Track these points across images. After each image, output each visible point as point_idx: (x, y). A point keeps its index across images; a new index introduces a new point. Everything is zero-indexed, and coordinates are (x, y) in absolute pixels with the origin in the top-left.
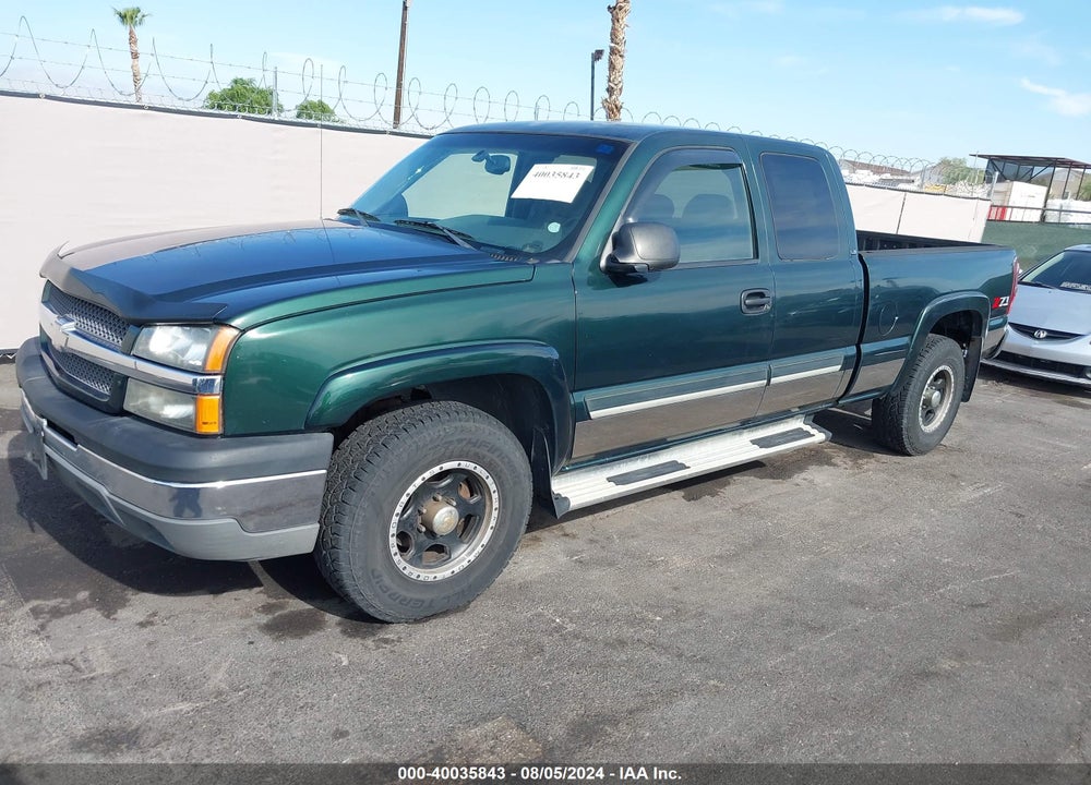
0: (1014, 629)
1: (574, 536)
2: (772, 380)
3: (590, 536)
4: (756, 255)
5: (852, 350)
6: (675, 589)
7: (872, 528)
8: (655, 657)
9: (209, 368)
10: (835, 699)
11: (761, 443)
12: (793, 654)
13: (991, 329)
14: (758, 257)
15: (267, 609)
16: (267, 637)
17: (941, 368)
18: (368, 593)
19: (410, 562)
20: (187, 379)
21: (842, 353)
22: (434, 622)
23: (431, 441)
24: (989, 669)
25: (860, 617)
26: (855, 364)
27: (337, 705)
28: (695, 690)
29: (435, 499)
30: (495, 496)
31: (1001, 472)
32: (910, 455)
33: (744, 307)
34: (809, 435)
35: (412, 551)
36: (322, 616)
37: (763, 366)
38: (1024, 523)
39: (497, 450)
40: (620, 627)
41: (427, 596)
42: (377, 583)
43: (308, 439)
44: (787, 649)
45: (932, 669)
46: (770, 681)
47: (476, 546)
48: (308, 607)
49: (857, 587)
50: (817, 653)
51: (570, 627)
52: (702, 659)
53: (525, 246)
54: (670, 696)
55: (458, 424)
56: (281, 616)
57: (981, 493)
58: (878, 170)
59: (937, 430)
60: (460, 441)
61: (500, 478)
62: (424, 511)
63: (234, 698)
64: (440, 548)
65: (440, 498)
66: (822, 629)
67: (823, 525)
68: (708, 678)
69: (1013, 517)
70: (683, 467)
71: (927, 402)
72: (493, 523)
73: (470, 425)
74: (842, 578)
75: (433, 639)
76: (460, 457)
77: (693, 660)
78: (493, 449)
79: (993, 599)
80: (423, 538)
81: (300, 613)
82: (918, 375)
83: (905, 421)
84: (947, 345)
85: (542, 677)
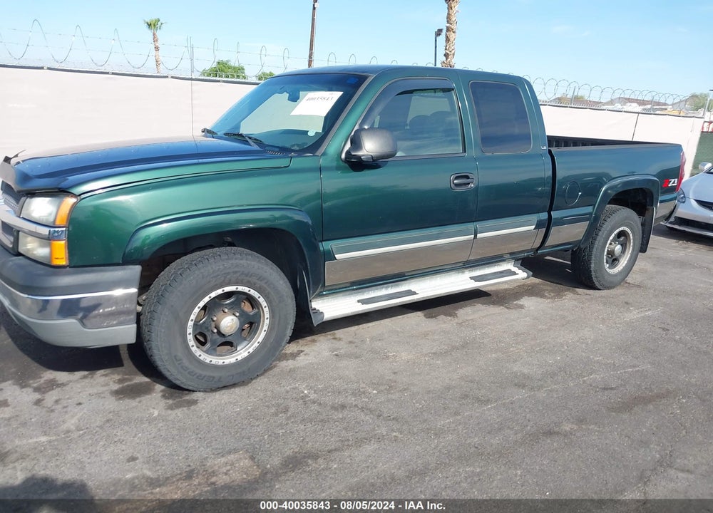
0: (629, 405)
1: (340, 339)
2: (478, 235)
3: (350, 339)
4: (465, 151)
5: (544, 216)
6: (395, 373)
7: (552, 336)
8: (362, 416)
9: (58, 223)
10: (476, 448)
11: (476, 279)
12: (459, 417)
13: (661, 202)
14: (465, 152)
15: (120, 381)
16: (114, 398)
17: (621, 229)
18: (173, 370)
19: (207, 352)
20: (45, 231)
21: (534, 218)
22: (223, 391)
23: (213, 272)
24: (598, 431)
25: (519, 395)
26: (547, 225)
27: (138, 441)
28: (380, 439)
29: (224, 312)
30: (266, 310)
31: (664, 300)
32: (600, 290)
33: (452, 185)
34: (514, 273)
35: (208, 345)
36: (154, 385)
37: (471, 226)
38: (666, 335)
39: (264, 279)
40: (346, 397)
41: (217, 374)
42: (179, 364)
43: (125, 269)
44: (456, 413)
45: (556, 429)
46: (436, 434)
47: (254, 342)
48: (147, 380)
49: (524, 375)
50: (477, 417)
51: (313, 396)
52: (393, 419)
53: (294, 145)
54: (360, 442)
55: (233, 261)
56: (128, 386)
57: (643, 315)
58: (641, 103)
59: (620, 272)
60: (235, 272)
61: (268, 297)
62: (215, 319)
63: (75, 435)
64: (228, 343)
65: (226, 310)
66: (488, 401)
67: (517, 335)
68: (393, 431)
69: (660, 331)
70: (415, 293)
71: (611, 253)
72: (266, 328)
73: (243, 262)
74: (515, 369)
75: (218, 402)
76: (236, 283)
77: (387, 419)
78: (260, 278)
79: (621, 385)
80: (216, 336)
81: (141, 384)
82: (602, 234)
83: (593, 265)
84: (626, 213)
85: (280, 427)
